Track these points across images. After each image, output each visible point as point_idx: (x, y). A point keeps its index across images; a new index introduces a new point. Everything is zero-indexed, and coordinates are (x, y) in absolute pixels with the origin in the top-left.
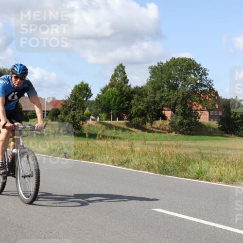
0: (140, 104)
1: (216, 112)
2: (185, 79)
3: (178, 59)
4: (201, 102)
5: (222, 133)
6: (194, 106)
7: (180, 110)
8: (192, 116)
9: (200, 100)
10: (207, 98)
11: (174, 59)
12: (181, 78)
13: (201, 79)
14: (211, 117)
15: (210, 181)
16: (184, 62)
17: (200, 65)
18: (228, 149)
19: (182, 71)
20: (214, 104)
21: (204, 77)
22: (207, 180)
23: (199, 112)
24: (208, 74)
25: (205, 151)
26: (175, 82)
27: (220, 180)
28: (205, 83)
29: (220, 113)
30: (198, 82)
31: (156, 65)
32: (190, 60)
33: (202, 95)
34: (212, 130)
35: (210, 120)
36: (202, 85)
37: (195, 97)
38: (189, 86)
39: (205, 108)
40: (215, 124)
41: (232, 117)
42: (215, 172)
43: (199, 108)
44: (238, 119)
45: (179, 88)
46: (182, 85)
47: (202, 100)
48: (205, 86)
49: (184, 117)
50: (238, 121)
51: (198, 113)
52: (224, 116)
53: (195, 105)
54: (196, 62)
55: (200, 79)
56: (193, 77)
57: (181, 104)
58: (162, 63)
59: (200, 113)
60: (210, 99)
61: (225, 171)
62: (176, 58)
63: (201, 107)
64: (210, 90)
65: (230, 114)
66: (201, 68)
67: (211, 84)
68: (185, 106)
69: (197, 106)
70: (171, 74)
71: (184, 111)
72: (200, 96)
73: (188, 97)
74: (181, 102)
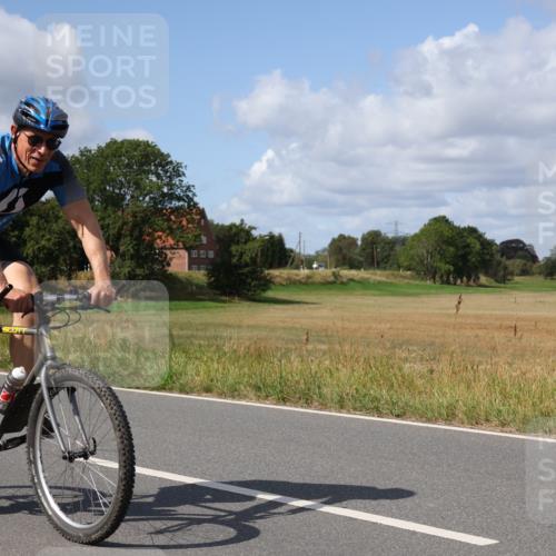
0: (43, 236)
1: (202, 252)
2: (138, 185)
3: (122, 142)
4: (171, 232)
5: (215, 294)
6: (158, 241)
7: (130, 247)
8: (154, 261)
9: (170, 228)
10: (184, 223)
11: (114, 142)
12: (129, 183)
13: (170, 185)
14: (192, 263)
15: (187, 393)
16: (135, 150)
17: (168, 156)
18: (227, 326)
19: (131, 168)
20: (198, 237)
21: (176, 181)
22: (182, 391)
23: (168, 252)
24: (184, 174)
25: (181, 333)
26: (117, 191)
27: (208, 390)
28: (178, 192)
29: (211, 254)
30: (165, 190)
31: (77, 154)
32: (147, 144)
33: (173, 217)
34: (194, 288)
35: (190, 268)
36: (172, 197)
37: (159, 221)
38: (147, 199)
39: (181, 245)
40: (200, 276)
41: (234, 260)
42: (198, 375)
43: (167, 244)
44: (247, 265)
45: (126, 202)
46: (132, 197)
47: (175, 226)
48: (179, 199)
49: (137, 262)
50: (246, 270)
51: (166, 255)
52: (219, 260)
53: (160, 237)
54: (159, 150)
55: (167, 185)
56: (154, 179)
57: (132, 236)
58: (90, 151)
59: (169, 255)
60: (190, 226)
61: (217, 370)
62: (119, 140)
63: (171, 241)
64: (189, 206)
65: (231, 255)
66: (171, 162)
67: (190, 194)
68: (139, 239)
69: (163, 241)
70: (108, 173)
71: (137, 251)
72: (169, 220)
73: (146, 220)
74: (132, 231)
